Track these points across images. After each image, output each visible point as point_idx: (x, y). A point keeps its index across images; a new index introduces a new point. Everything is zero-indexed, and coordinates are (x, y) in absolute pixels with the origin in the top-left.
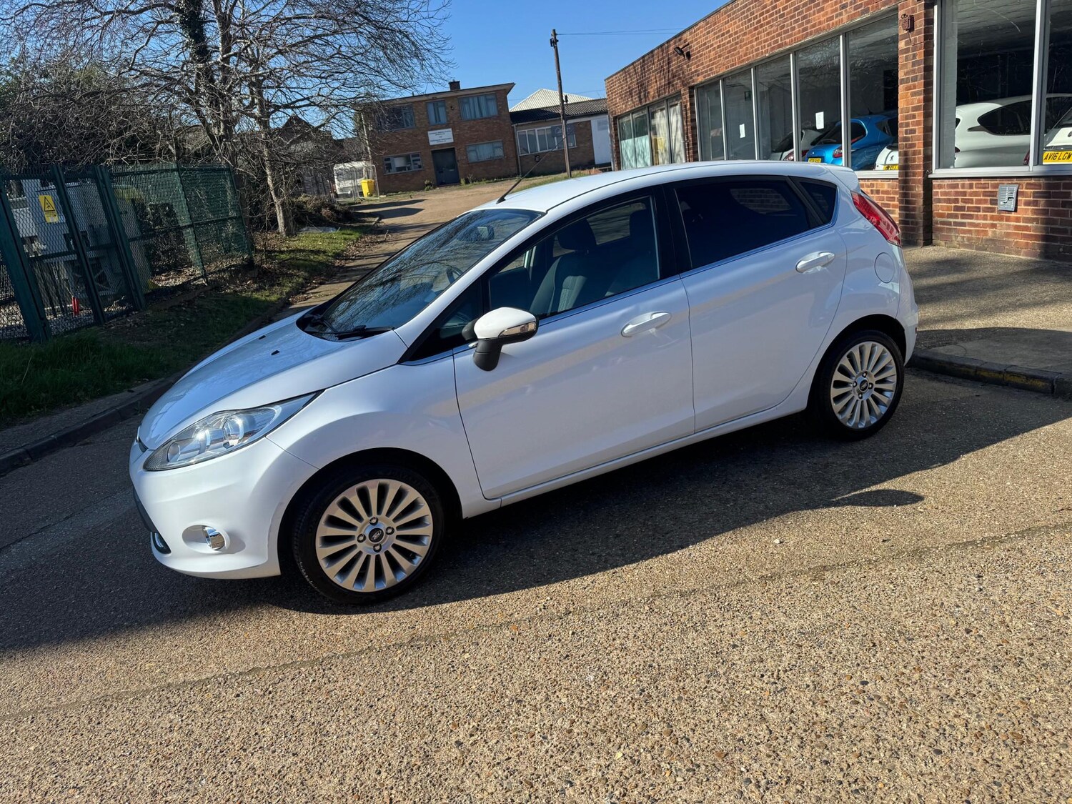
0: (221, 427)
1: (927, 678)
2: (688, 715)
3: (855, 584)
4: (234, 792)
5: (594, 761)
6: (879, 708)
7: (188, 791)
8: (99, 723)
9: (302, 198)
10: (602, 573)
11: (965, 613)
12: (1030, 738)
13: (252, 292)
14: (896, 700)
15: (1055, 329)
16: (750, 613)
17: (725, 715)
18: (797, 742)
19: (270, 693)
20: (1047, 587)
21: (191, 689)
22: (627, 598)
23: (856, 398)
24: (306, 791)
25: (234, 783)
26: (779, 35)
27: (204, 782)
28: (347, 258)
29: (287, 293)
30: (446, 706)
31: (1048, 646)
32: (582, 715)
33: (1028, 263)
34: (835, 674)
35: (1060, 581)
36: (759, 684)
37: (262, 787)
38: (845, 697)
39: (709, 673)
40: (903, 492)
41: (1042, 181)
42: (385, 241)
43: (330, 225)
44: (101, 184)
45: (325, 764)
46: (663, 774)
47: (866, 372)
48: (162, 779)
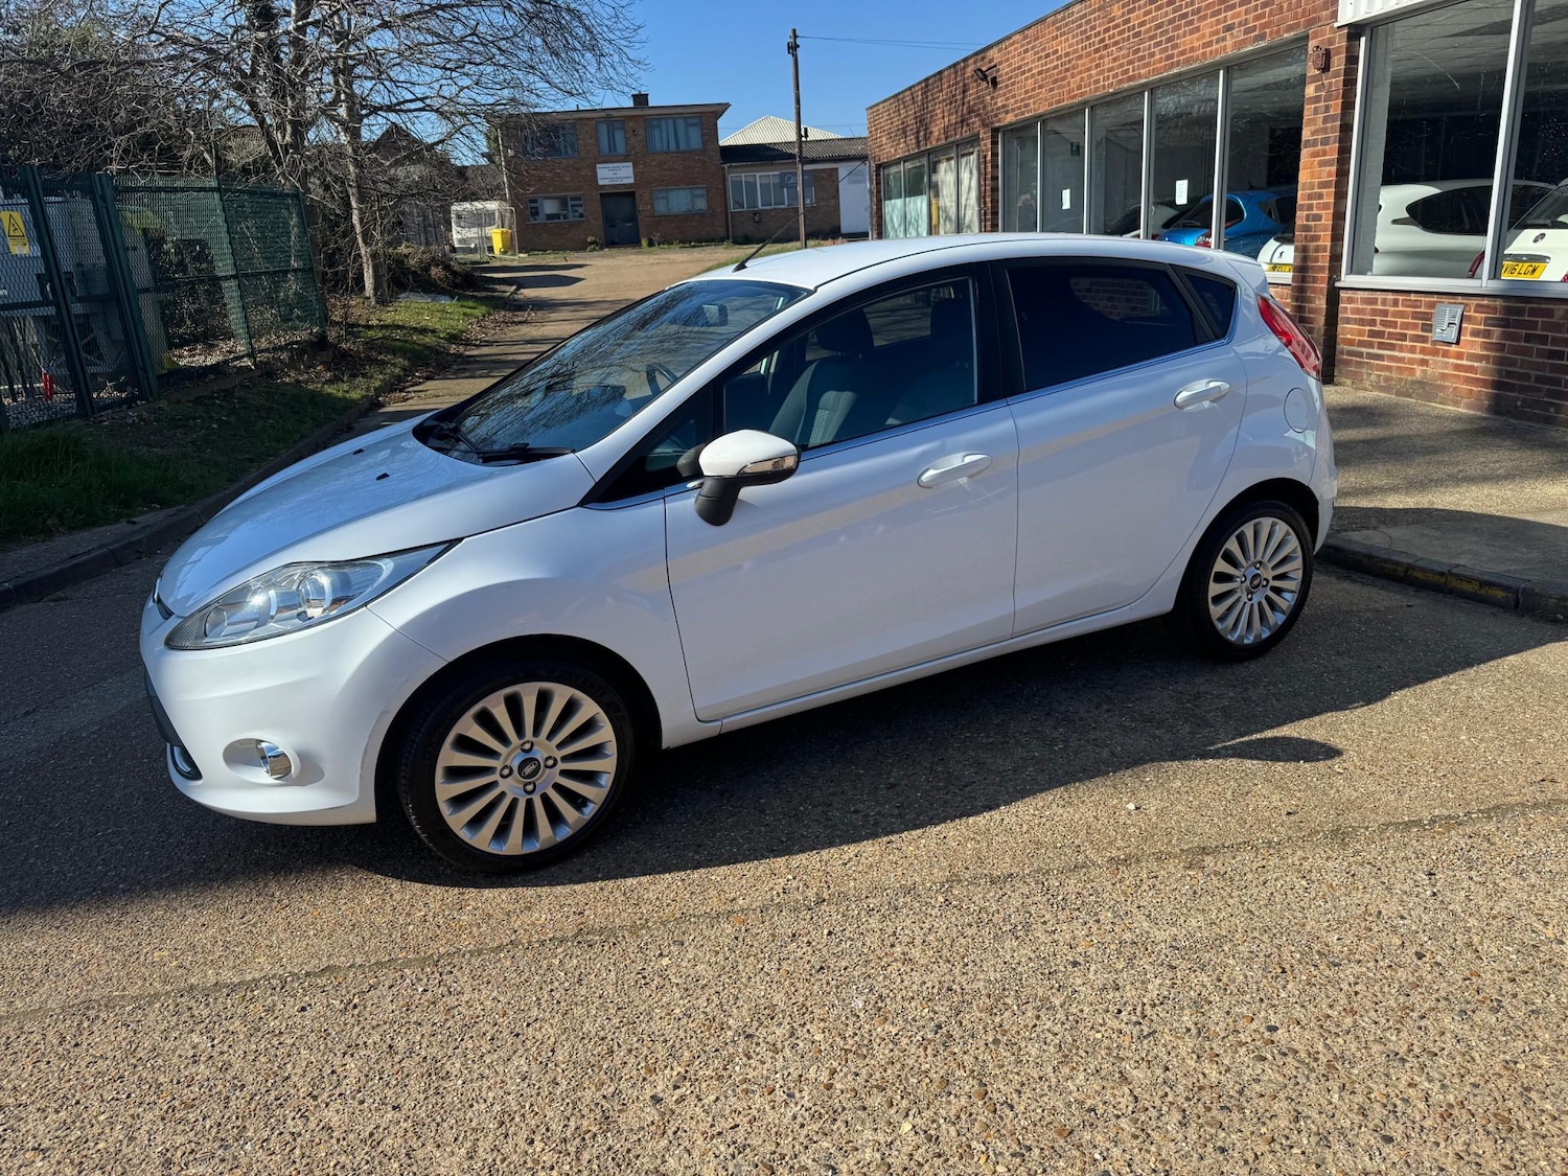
0: (294, 588)
1: (1364, 1024)
2: (1010, 1068)
3: (1250, 876)
4: (297, 1165)
5: (868, 1134)
6: (1297, 1068)
7: (223, 1160)
8: (77, 1045)
9: (403, 249)
10: (870, 842)
11: (1414, 928)
12: (1521, 1124)
13: (324, 384)
14: (1320, 1056)
15: (1516, 516)
16: (1096, 914)
17: (1066, 1070)
18: (1176, 1116)
19: (355, 1007)
20: (1530, 896)
21: (228, 995)
22: (910, 883)
23: (1245, 599)
24: (414, 1168)
25: (297, 1152)
26: (1130, 62)
27: (248, 1147)
28: (468, 343)
29: (376, 389)
30: (635, 1039)
31: (1537, 983)
32: (847, 1062)
33: (1471, 419)
34: (1228, 1013)
35: (1547, 886)
36: (1115, 1024)
37: (343, 1159)
38: (1244, 1049)
39: (1039, 1004)
40: (1311, 743)
41: (1499, 303)
42: (525, 322)
43: (442, 292)
44: (99, 202)
45: (445, 1125)
46: (976, 1159)
47: (1260, 562)
48: (180, 1140)
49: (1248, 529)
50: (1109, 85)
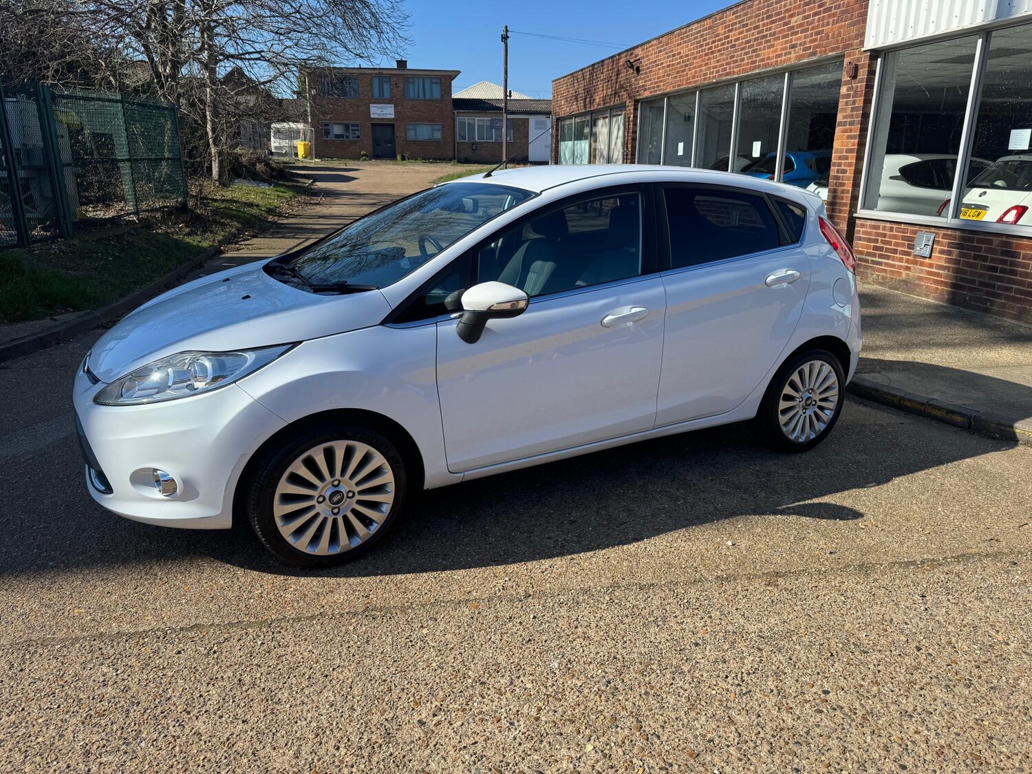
0: (186, 368)
1: (884, 692)
2: (656, 711)
3: (807, 592)
4: (177, 758)
5: (564, 751)
6: (843, 718)
7: (126, 753)
8: (22, 670)
9: (238, 150)
10: (559, 558)
11: (914, 630)
12: (988, 760)
13: (184, 235)
14: (858, 711)
15: (968, 370)
16: (709, 612)
17: (693, 714)
18: (766, 747)
19: (215, 652)
20: (986, 613)
21: (127, 641)
22: (586, 586)
23: (801, 412)
24: (258, 763)
25: (177, 749)
26: (728, 64)
27: (143, 744)
28: (280, 215)
29: (219, 241)
30: (406, 682)
31: (994, 669)
32: (548, 703)
33: (936, 307)
34: (797, 681)
35: (997, 607)
36: (725, 685)
37: (209, 755)
38: (808, 705)
39: (674, 670)
40: (844, 508)
41: (958, 233)
42: (319, 204)
43: (264, 180)
44: (42, 104)
45: (278, 734)
46: (636, 770)
47: (812, 390)
48: (95, 738)
49: (806, 367)
50: (713, 77)
